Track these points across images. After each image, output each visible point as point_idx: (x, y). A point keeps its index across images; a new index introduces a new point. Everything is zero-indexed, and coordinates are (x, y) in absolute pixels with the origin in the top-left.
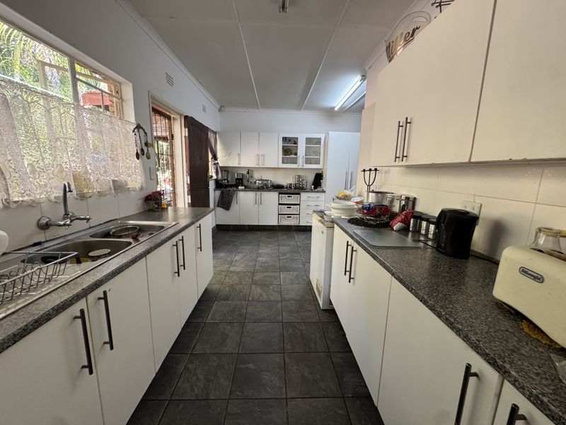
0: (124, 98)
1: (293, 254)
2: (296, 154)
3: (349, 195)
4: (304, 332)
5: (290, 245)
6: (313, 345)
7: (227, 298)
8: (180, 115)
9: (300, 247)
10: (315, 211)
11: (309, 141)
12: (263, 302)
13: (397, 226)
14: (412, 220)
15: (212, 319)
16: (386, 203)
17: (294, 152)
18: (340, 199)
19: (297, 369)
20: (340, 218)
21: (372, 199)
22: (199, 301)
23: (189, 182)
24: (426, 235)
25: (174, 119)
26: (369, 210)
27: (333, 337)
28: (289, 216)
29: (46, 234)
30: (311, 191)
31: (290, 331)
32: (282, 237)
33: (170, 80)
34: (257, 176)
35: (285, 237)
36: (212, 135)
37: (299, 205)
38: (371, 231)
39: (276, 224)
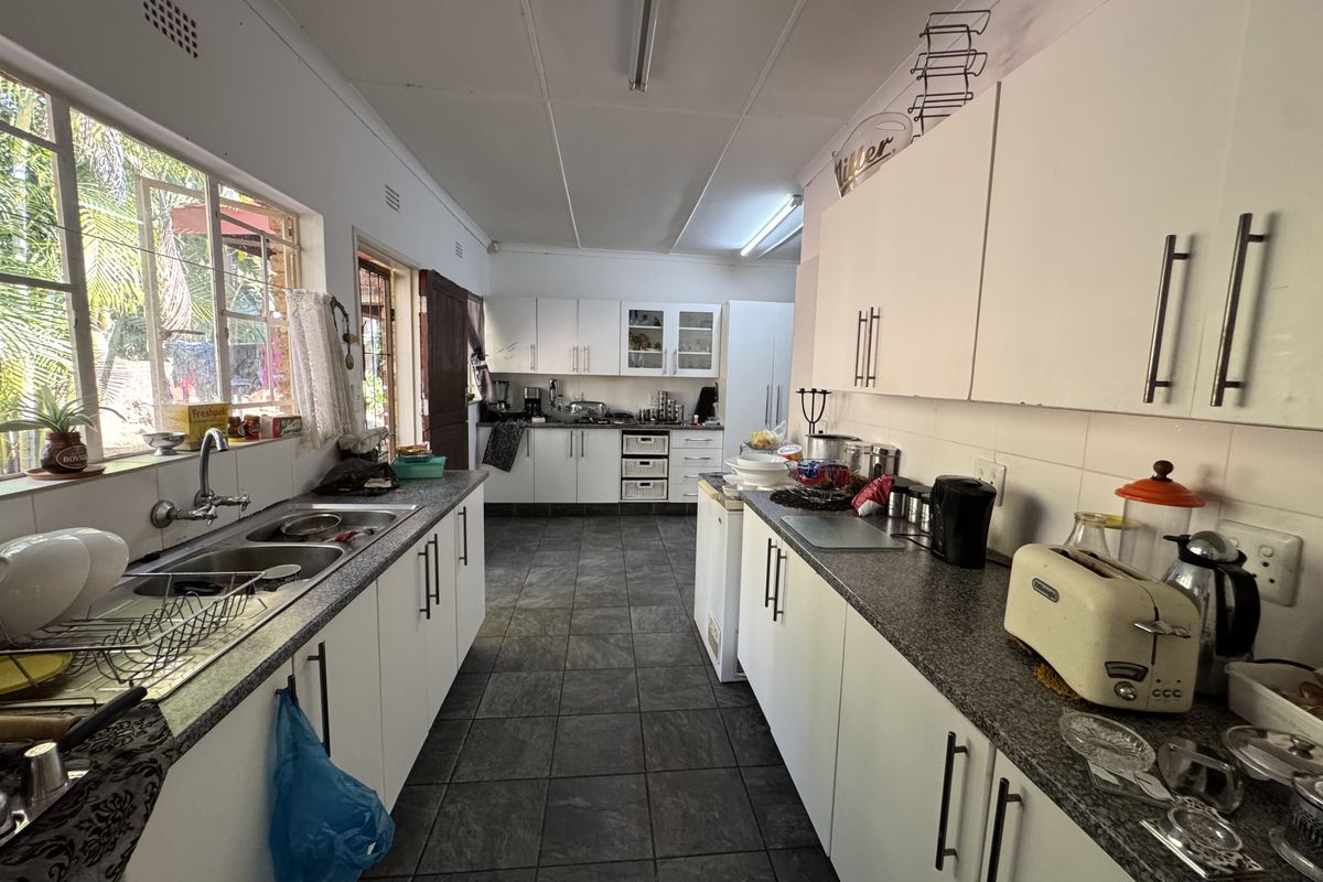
0: (306, 243)
1: (657, 568)
2: (659, 346)
3: (774, 440)
4: (684, 729)
5: (647, 548)
6: (703, 754)
7: (517, 667)
8: (411, 268)
9: (671, 551)
10: (703, 476)
11: (686, 318)
12: (596, 671)
13: (865, 506)
14: (892, 494)
15: (487, 711)
16: (845, 460)
17: (653, 343)
18: (755, 448)
19: (673, 802)
20: (755, 491)
21: (818, 452)
22: (460, 673)
23: (426, 413)
24: (918, 524)
25: (397, 276)
26: (812, 474)
27: (744, 737)
28: (645, 482)
29: (166, 536)
30: (693, 427)
31: (657, 728)
32: (630, 529)
33: (393, 200)
34: (572, 393)
35: (637, 530)
36: (474, 303)
37: (667, 457)
38: (815, 518)
39: (616, 500)
